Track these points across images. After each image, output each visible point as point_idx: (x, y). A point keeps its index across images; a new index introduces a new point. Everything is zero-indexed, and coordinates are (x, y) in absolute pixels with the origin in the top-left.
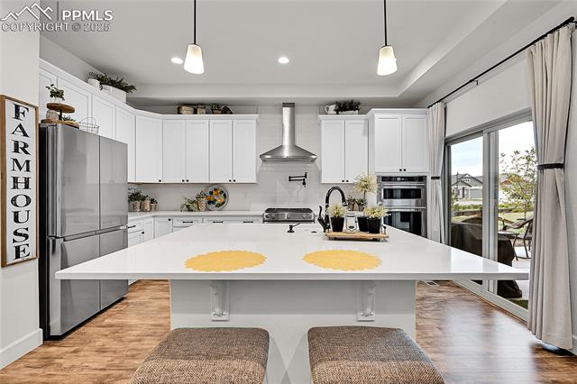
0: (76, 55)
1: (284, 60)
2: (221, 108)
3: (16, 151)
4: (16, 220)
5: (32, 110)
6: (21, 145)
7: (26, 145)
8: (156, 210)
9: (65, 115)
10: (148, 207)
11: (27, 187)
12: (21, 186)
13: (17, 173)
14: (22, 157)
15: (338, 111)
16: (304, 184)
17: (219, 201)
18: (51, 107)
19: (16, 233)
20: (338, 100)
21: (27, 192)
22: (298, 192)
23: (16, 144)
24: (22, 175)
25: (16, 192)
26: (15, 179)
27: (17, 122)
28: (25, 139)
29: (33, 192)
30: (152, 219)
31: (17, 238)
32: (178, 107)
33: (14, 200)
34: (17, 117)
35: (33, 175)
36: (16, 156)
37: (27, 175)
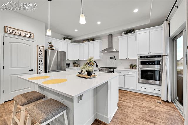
0: (60, 34)
1: (99, 23)
2: (92, 40)
3: (40, 55)
4: (40, 67)
5: (43, 47)
6: (41, 54)
7: (42, 54)
8: (79, 66)
9: (52, 47)
10: (77, 66)
11: (42, 61)
12: (41, 61)
13: (40, 59)
14: (41, 56)
15: (125, 34)
16: (115, 59)
17: (92, 65)
18: (49, 46)
19: (40, 70)
20: (125, 30)
21: (42, 62)
22: (114, 62)
23: (40, 54)
24: (41, 59)
25: (39, 62)
26: (39, 60)
27: (40, 50)
28: (41, 53)
29: (43, 62)
30: (76, 69)
31: (40, 71)
32: (83, 41)
33: (39, 64)
34: (40, 49)
35: (43, 59)
36: (40, 56)
37: (42, 59)
